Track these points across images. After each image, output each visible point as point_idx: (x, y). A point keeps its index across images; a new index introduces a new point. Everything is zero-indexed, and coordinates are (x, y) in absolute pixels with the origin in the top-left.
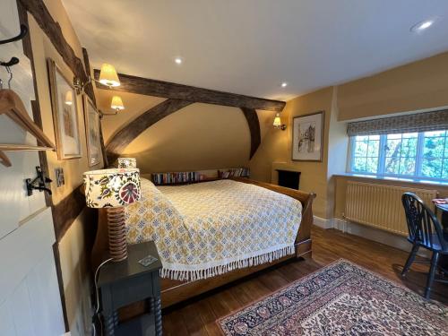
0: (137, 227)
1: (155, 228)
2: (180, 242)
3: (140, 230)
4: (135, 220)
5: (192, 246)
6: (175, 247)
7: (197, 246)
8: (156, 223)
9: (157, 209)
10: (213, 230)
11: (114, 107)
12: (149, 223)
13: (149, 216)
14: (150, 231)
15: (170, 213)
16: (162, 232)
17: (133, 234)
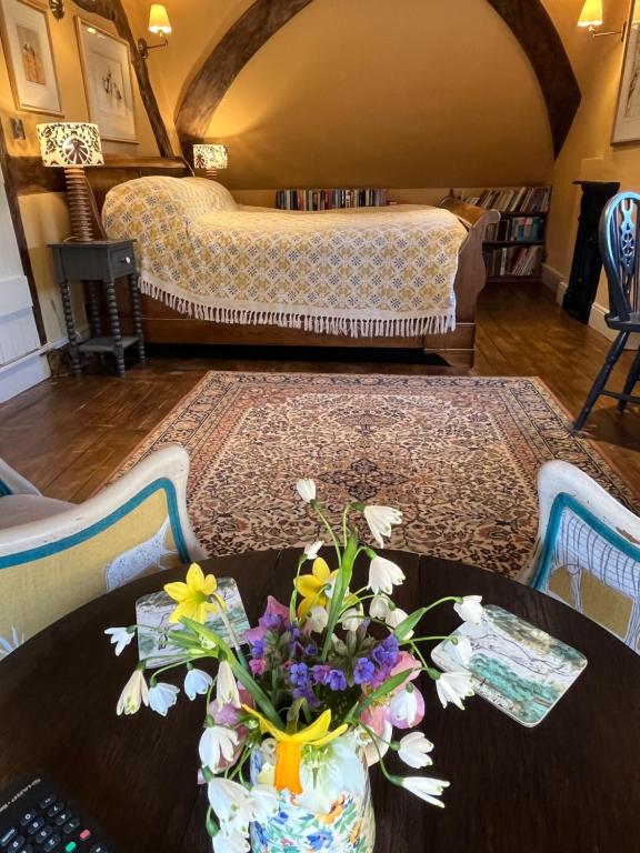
0: (121, 219)
1: (145, 226)
2: (178, 255)
3: (126, 224)
4: (119, 210)
5: (195, 264)
6: (171, 260)
7: (203, 267)
8: (147, 219)
9: (151, 201)
10: (233, 250)
11: (154, 29)
12: (137, 218)
13: (138, 208)
14: (137, 228)
15: (170, 209)
16: (153, 233)
17: (116, 228)
